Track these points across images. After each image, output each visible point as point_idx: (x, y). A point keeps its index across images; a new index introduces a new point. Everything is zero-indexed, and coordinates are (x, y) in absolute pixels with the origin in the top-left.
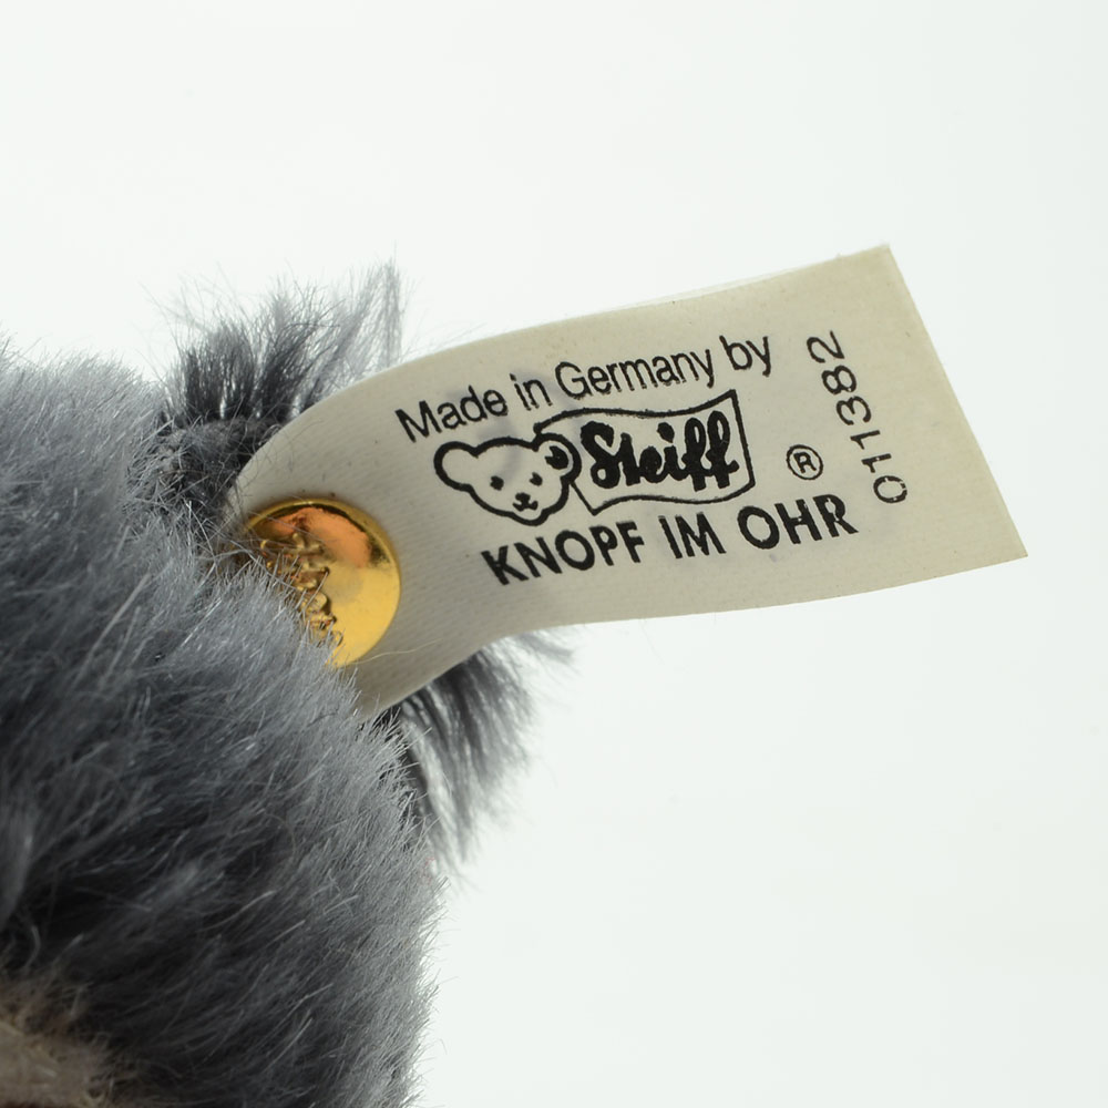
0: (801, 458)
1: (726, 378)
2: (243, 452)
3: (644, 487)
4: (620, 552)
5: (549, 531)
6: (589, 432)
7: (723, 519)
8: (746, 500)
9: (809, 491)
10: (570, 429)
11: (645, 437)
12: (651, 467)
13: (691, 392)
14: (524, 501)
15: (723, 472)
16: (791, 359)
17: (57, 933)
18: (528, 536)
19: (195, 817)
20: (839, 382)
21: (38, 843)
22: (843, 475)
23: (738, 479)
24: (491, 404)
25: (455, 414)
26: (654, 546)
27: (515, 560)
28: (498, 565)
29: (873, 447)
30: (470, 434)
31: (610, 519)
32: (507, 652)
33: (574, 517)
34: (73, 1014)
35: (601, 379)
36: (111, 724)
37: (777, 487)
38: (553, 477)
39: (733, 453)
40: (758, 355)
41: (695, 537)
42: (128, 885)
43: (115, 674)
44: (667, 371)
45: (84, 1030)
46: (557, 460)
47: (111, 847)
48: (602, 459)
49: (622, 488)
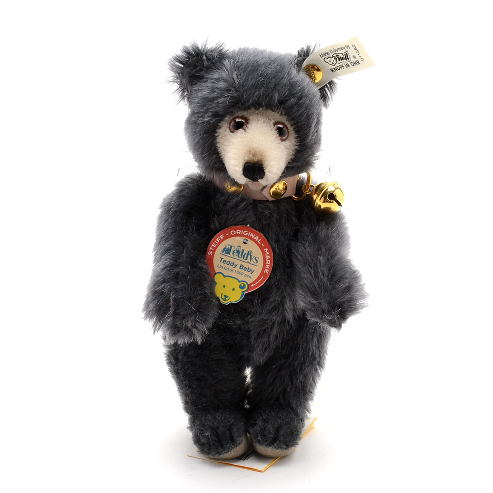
0: (354, 56)
1: (347, 50)
3: (343, 61)
4: (342, 68)
5: (336, 66)
7: (349, 63)
8: (351, 61)
9: (356, 60)
10: (335, 55)
11: (342, 56)
12: (342, 59)
13: (344, 51)
14: (333, 63)
15: (348, 59)
16: (351, 47)
18: (334, 67)
20: (355, 49)
22: (358, 58)
23: (350, 59)
24: (328, 53)
25: (325, 55)
26: (345, 67)
27: (333, 70)
28: (332, 70)
29: (360, 55)
30: (327, 57)
31: (340, 64)
32: (335, 80)
33: (337, 65)
35: (337, 50)
37: (353, 60)
38: (335, 60)
39: (349, 57)
40: (348, 47)
41: (348, 66)
44: (342, 49)
46: (335, 59)
48: (339, 59)
49: (341, 61)
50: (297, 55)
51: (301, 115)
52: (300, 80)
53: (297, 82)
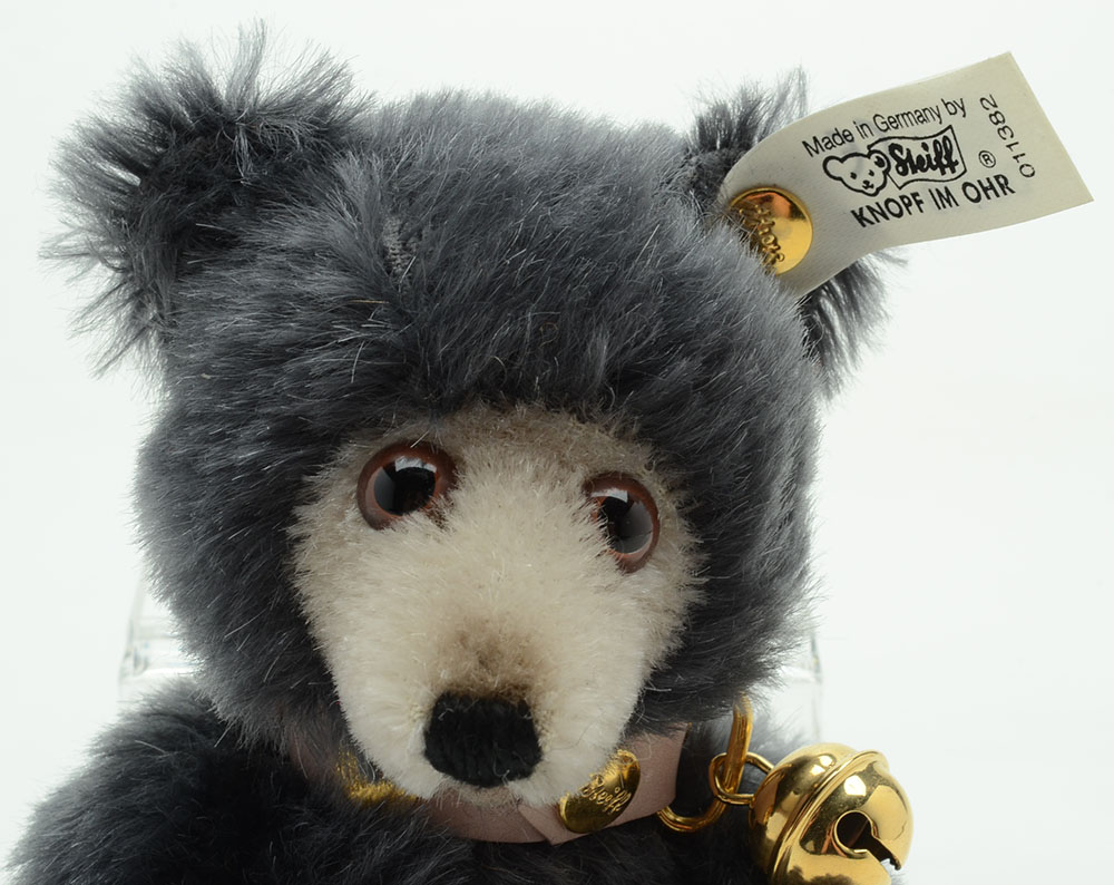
0: (985, 156)
1: (947, 120)
2: (727, 165)
3: (920, 174)
4: (914, 207)
5: (881, 198)
6: (893, 148)
7: (956, 188)
8: (964, 179)
9: (991, 173)
10: (883, 147)
11: (917, 150)
12: (920, 165)
13: (931, 127)
14: (867, 184)
15: (952, 165)
16: (973, 107)
17: (622, 393)
18: (871, 202)
19: (685, 338)
20: (996, 118)
21: (609, 351)
22: (1005, 165)
23: (959, 169)
24: (846, 137)
25: (830, 142)
26: (928, 204)
27: (867, 214)
28: (860, 218)
29: (1017, 150)
30: (838, 152)
31: (907, 191)
32: (870, 261)
33: (891, 191)
34: (635, 430)
35: (893, 122)
36: (644, 294)
37: (977, 172)
38: (879, 171)
39: (955, 157)
40: (958, 107)
41: (945, 198)
42: (655, 369)
43: (646, 271)
44: (921, 117)
45: (641, 437)
46: (880, 163)
47: (646, 352)
48: (900, 162)
49: (910, 176)
50: (693, 142)
51: (722, 440)
52: (719, 264)
53: (701, 273)
